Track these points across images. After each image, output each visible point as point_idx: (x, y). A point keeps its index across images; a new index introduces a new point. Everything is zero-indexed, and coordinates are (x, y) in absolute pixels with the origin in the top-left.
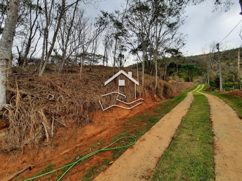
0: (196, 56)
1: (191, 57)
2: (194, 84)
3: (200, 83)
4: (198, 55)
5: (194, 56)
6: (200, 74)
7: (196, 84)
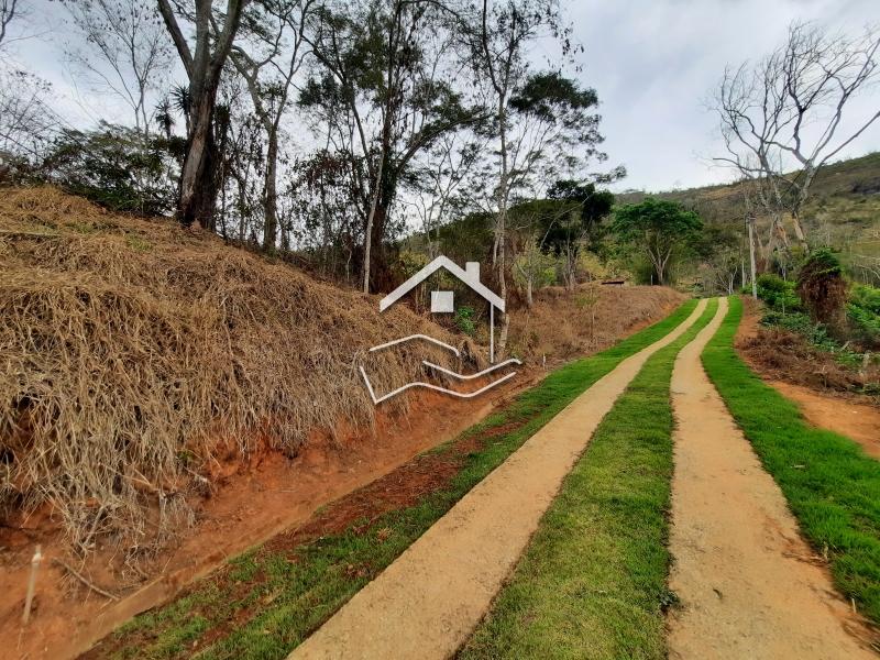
0: (692, 193)
1: (675, 193)
2: (679, 295)
3: (703, 291)
4: (697, 187)
5: (683, 192)
6: (705, 253)
7: (686, 297)
